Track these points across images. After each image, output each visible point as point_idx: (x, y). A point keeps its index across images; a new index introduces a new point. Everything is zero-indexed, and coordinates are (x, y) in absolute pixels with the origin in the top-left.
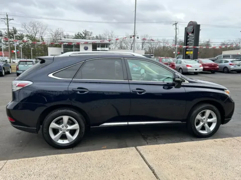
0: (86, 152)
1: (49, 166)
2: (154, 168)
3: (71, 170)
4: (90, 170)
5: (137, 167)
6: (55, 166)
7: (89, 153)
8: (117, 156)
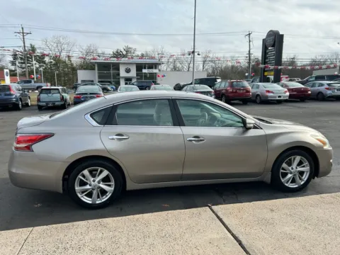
0: (141, 215)
1: (92, 234)
2: (241, 238)
3: (123, 241)
4: (149, 241)
5: (215, 236)
6: (100, 235)
7: (146, 216)
8: (185, 220)
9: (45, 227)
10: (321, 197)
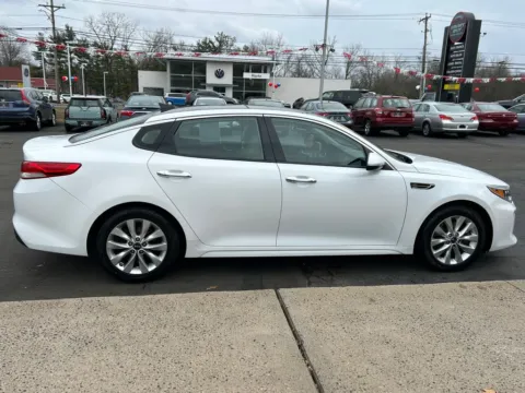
0: (165, 295)
1: (81, 318)
2: (305, 337)
3: (123, 330)
4: (163, 332)
5: (266, 331)
6: (93, 319)
7: (172, 297)
8: (230, 306)
9: (17, 303)
10: (461, 286)
